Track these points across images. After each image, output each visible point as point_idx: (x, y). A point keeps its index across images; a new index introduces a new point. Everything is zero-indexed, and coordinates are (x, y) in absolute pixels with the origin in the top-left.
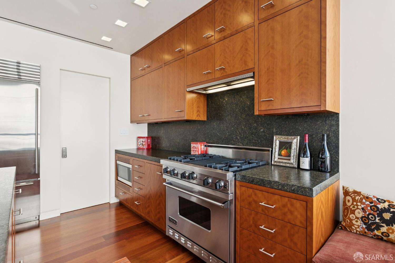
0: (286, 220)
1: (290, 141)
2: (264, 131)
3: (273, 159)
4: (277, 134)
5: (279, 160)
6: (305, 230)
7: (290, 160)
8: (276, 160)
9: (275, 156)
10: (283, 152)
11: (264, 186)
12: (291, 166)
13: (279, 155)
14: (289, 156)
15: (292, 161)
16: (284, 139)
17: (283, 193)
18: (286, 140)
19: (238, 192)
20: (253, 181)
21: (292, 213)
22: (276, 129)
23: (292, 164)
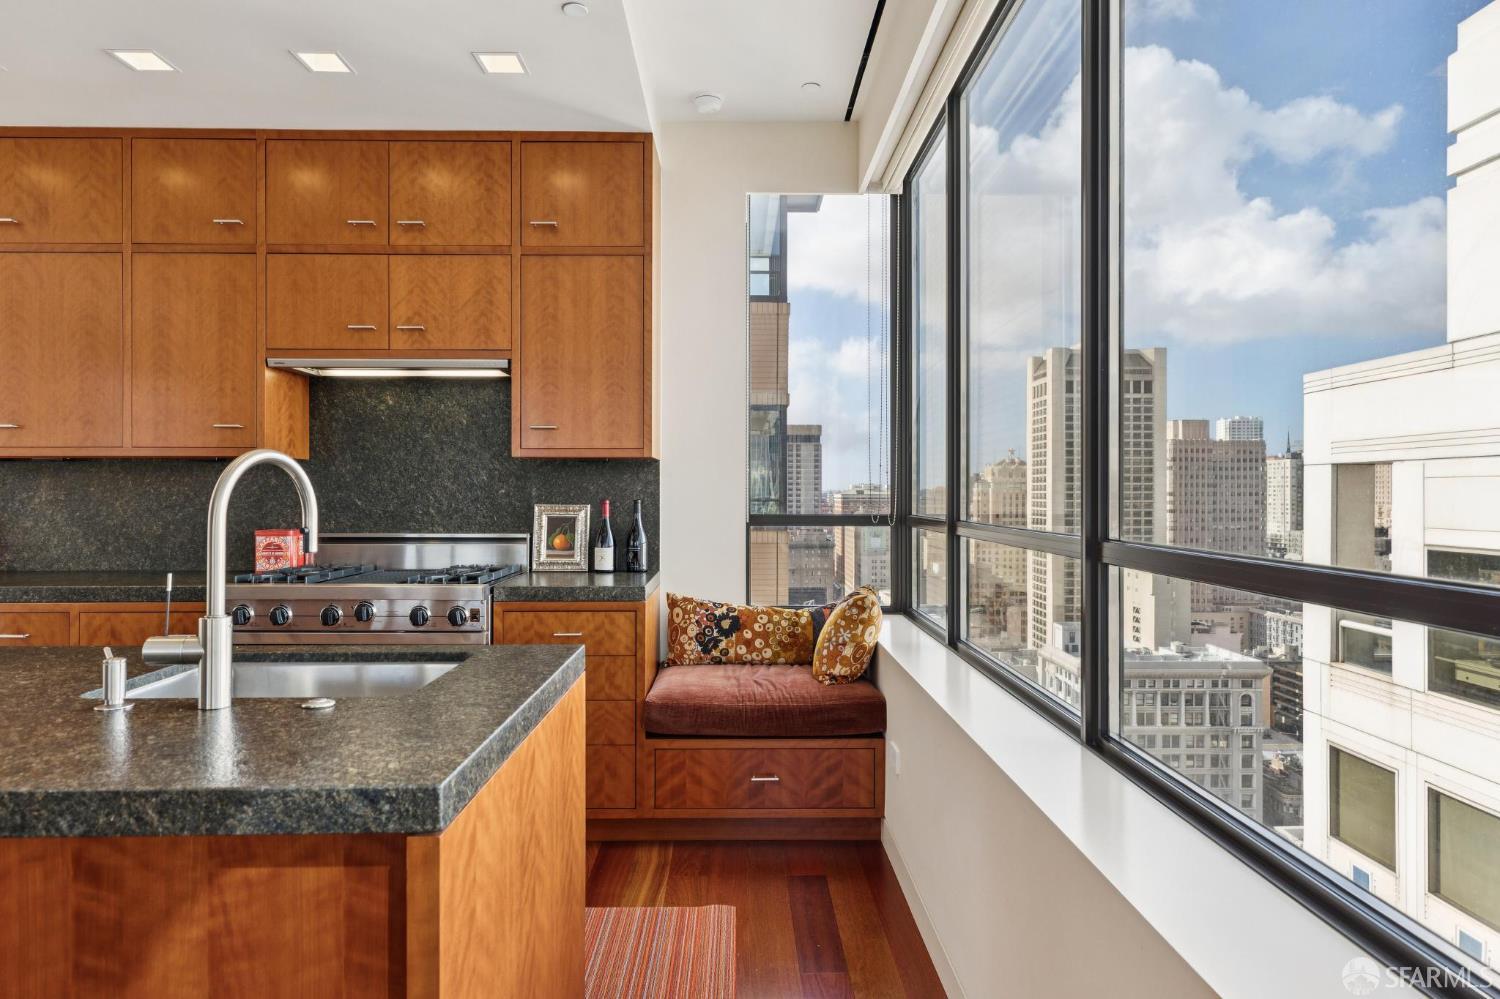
0: (602, 652)
1: (571, 514)
2: (507, 495)
3: (535, 559)
4: (540, 502)
5: (549, 560)
6: (633, 658)
7: (572, 556)
8: (543, 558)
9: (539, 552)
10: (557, 541)
11: (560, 599)
12: (575, 568)
13: (550, 547)
14: (571, 547)
15: (577, 559)
16: (559, 511)
17: (597, 605)
18: (563, 514)
19: (498, 623)
20: (535, 595)
21: (611, 636)
22: (538, 489)
23: (578, 564)
